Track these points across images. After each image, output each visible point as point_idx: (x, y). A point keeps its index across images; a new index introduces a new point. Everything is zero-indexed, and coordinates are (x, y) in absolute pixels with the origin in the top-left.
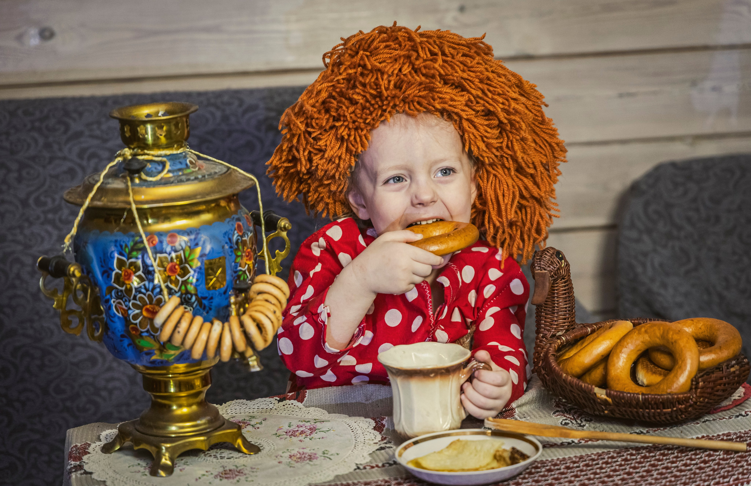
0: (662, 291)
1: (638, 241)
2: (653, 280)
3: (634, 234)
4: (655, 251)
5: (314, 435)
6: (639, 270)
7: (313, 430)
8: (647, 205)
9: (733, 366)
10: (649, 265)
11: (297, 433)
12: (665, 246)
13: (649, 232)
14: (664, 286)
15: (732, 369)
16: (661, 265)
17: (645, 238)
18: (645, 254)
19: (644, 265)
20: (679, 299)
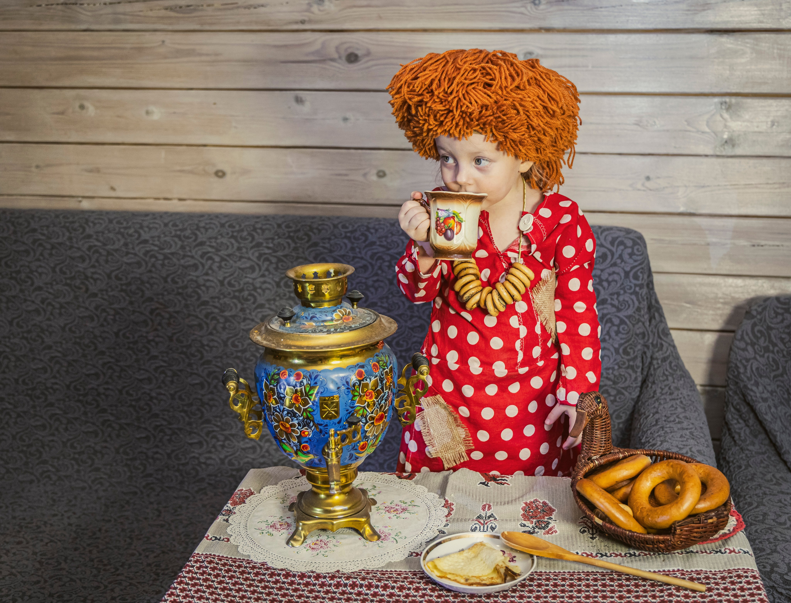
0: (754, 388)
1: (744, 350)
2: (749, 379)
3: (742, 345)
4: (755, 358)
5: (403, 515)
6: (742, 370)
7: (404, 510)
8: (754, 325)
9: (712, 518)
10: (749, 368)
11: (392, 510)
12: (763, 356)
13: (753, 344)
14: (757, 384)
15: (710, 521)
16: (757, 369)
17: (750, 348)
18: (748, 360)
19: (745, 367)
20: (765, 395)
